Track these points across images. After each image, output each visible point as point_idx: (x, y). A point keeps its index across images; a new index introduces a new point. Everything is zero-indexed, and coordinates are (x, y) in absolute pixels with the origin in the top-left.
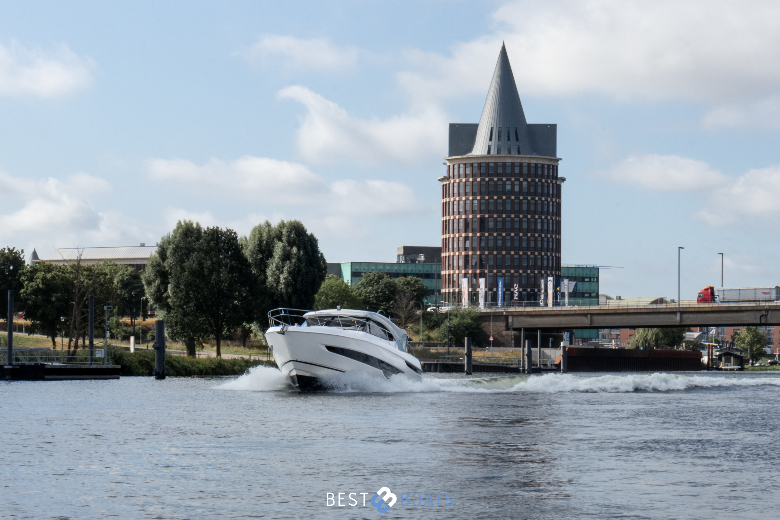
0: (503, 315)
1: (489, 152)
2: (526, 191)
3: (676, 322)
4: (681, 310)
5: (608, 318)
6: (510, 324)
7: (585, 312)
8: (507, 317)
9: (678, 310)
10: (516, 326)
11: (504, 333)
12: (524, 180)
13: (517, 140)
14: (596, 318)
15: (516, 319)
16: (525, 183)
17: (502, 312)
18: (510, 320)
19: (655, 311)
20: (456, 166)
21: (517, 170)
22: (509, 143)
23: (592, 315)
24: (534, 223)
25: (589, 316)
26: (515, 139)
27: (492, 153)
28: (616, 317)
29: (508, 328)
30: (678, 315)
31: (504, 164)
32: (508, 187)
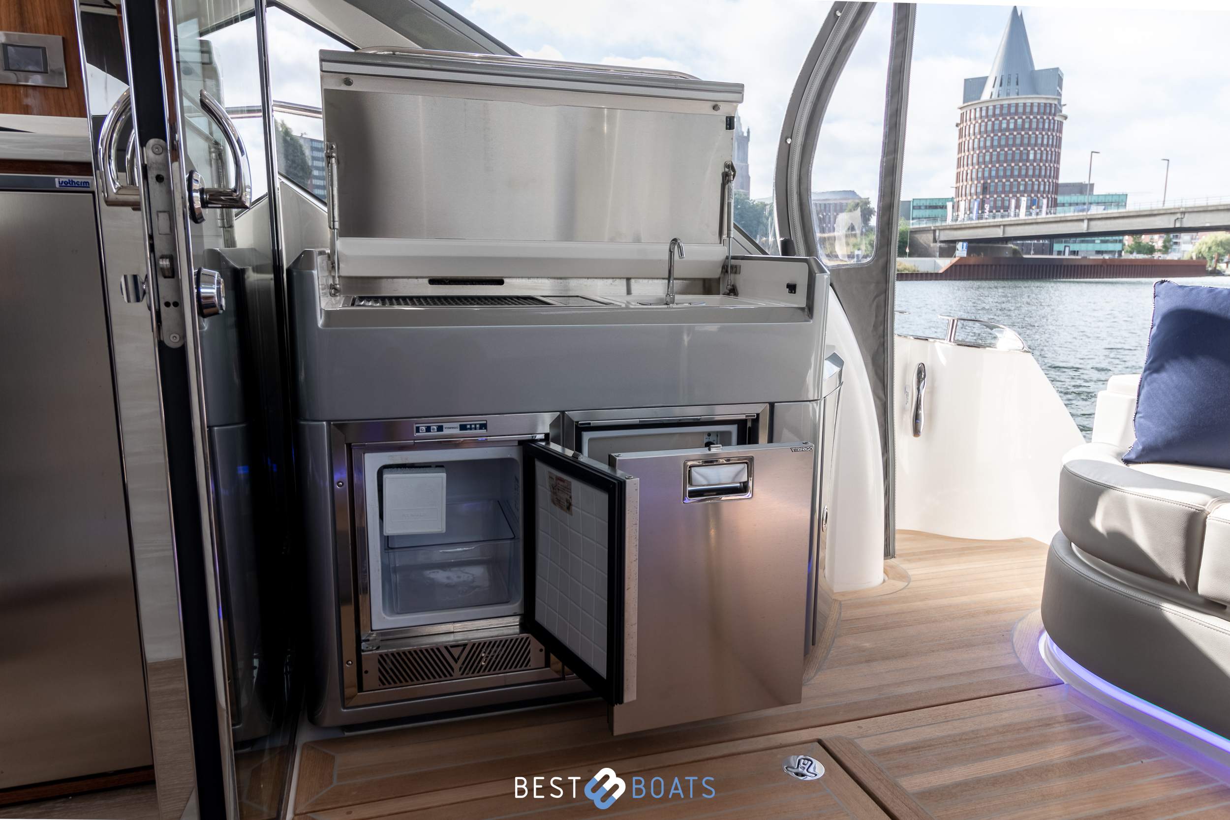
0: (931, 230)
1: (991, 97)
2: (1021, 127)
3: (1083, 230)
4: (1089, 217)
5: (1019, 228)
6: (937, 237)
7: (998, 224)
8: (934, 231)
9: (1084, 218)
10: (942, 239)
11: (932, 245)
12: (1019, 118)
13: (1017, 84)
14: (1008, 229)
15: (942, 232)
16: (1020, 121)
17: (931, 227)
18: (937, 234)
19: (1063, 219)
20: (968, 112)
21: (1013, 110)
22: (1017, 87)
23: (1004, 226)
24: (1026, 155)
25: (1002, 227)
26: (1015, 83)
27: (993, 97)
28: (1027, 227)
29: (935, 241)
30: (1086, 222)
31: (1002, 106)
32: (1004, 126)
